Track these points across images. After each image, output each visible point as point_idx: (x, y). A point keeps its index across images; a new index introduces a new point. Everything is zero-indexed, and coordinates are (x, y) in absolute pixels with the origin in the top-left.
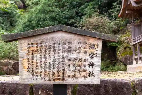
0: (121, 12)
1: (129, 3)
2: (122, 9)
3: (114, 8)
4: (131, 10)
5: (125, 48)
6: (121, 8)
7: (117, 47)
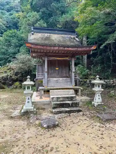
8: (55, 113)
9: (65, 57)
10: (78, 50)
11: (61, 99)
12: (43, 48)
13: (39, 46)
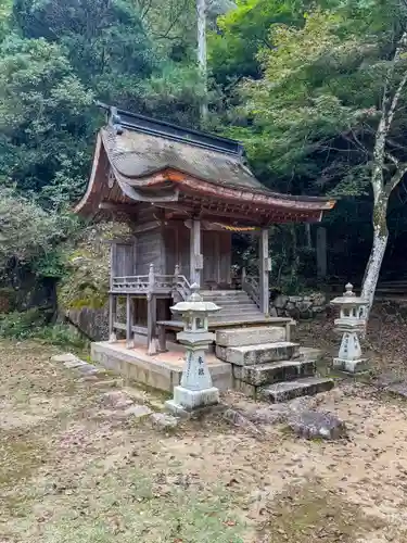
0: (84, 202)
1: (111, 184)
2: (87, 195)
3: (57, 183)
4: (113, 202)
5: (83, 287)
6: (85, 191)
7: (58, 279)
8: (280, 398)
9: (246, 226)
10: (298, 206)
11: (267, 357)
12: (214, 191)
13: (206, 184)
